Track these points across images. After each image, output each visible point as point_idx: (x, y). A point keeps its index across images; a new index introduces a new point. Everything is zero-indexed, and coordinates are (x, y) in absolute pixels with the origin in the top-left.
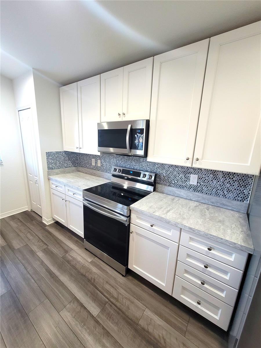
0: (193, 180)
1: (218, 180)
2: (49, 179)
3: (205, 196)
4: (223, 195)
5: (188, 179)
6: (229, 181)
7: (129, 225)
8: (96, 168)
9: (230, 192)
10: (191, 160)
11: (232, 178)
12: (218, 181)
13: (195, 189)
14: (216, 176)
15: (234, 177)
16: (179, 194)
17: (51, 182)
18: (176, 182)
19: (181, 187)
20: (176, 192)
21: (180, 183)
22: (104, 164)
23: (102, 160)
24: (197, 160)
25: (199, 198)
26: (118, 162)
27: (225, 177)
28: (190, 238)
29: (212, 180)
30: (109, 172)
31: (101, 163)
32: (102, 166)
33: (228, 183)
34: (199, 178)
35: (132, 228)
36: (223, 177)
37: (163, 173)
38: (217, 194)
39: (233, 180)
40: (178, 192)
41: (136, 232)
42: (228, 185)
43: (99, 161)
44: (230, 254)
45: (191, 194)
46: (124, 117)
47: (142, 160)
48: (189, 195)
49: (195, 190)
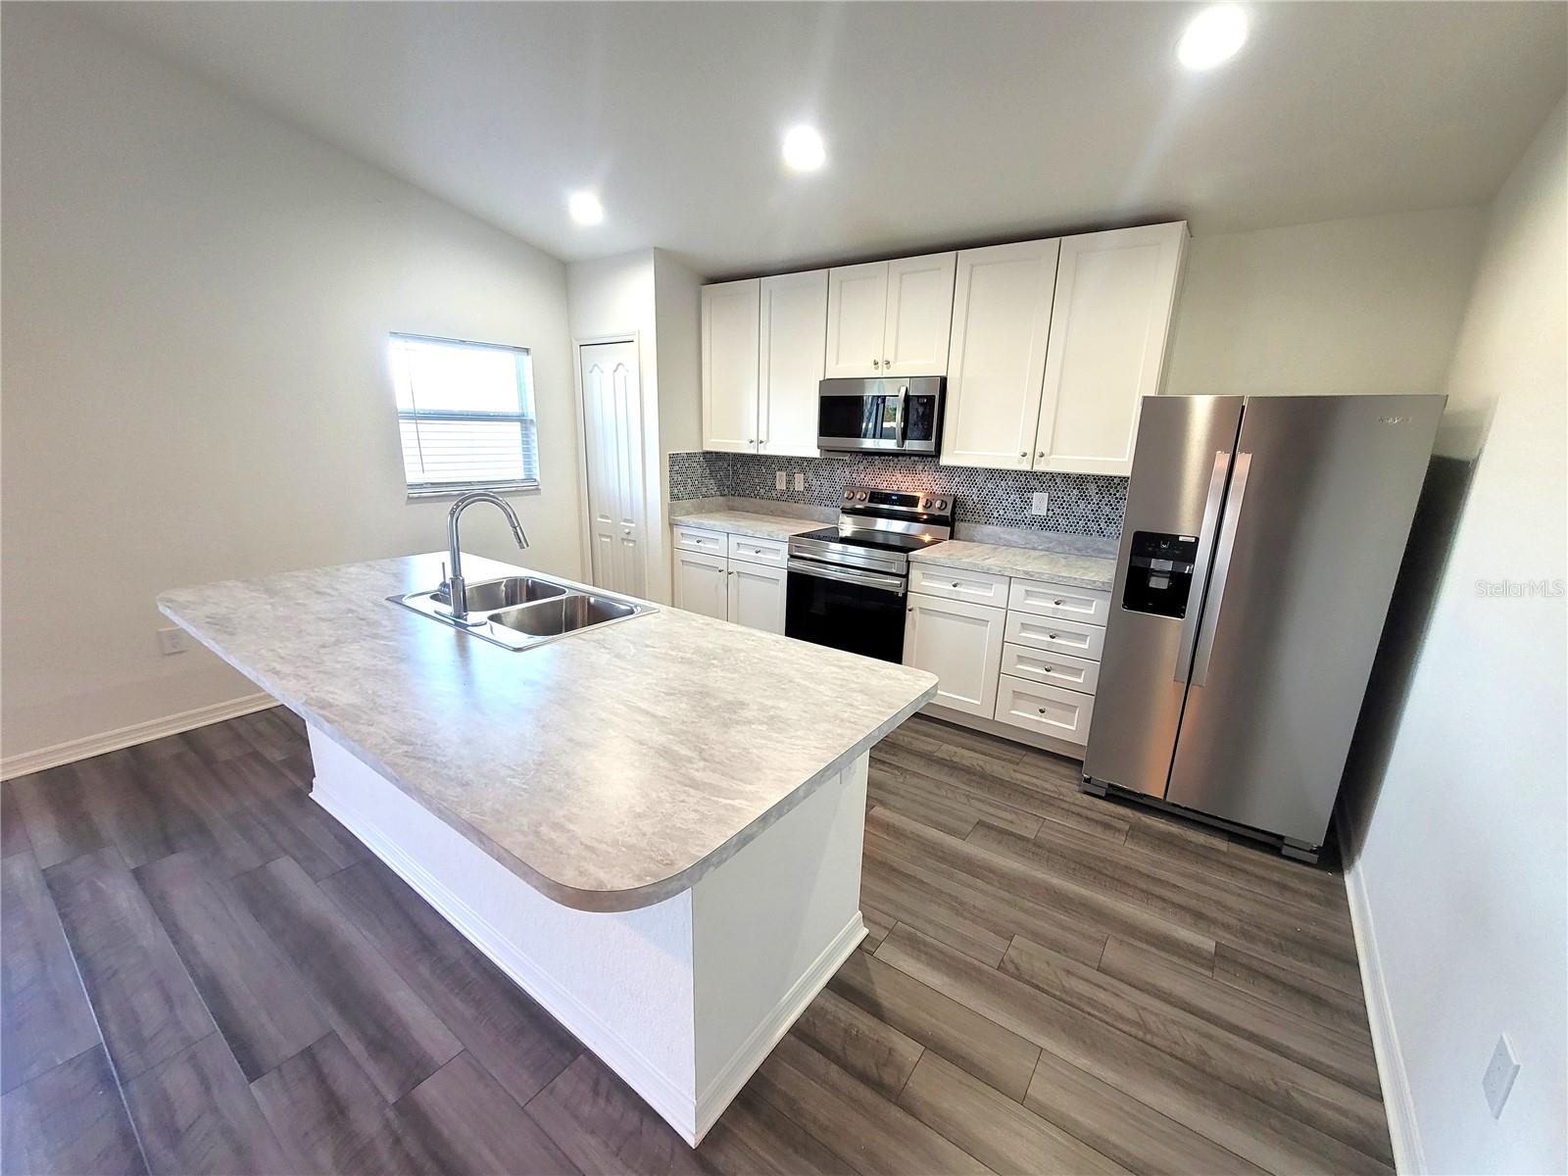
0: (1039, 504)
1: (1087, 500)
2: (672, 525)
3: (1062, 536)
4: (1098, 532)
5: (1028, 503)
6: (1109, 501)
7: (905, 595)
8: (790, 496)
9: (1110, 523)
10: (1029, 457)
11: (1115, 495)
12: (1089, 503)
13: (1043, 524)
14: (1084, 492)
15: (1118, 491)
16: (1009, 541)
17: (678, 531)
18: (1002, 512)
19: (1012, 523)
20: (1002, 536)
21: (1011, 515)
22: (814, 482)
23: (810, 475)
24: (1042, 455)
25: (1050, 543)
26: (854, 476)
27: (1102, 494)
28: (1026, 591)
29: (1077, 502)
30: (829, 503)
31: (806, 481)
32: (807, 489)
33: (1106, 505)
34: (1050, 500)
35: (912, 601)
36: (1097, 493)
37: (971, 494)
38: (1087, 531)
39: (1116, 498)
40: (1006, 536)
41: (921, 608)
42: (1107, 509)
43: (799, 478)
44: (1089, 603)
45: (1035, 536)
46: (888, 368)
47: (921, 468)
48: (1030, 540)
49: (1042, 528)
